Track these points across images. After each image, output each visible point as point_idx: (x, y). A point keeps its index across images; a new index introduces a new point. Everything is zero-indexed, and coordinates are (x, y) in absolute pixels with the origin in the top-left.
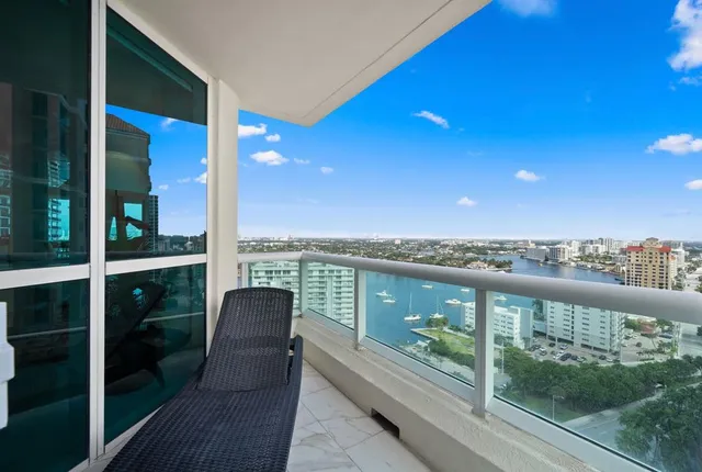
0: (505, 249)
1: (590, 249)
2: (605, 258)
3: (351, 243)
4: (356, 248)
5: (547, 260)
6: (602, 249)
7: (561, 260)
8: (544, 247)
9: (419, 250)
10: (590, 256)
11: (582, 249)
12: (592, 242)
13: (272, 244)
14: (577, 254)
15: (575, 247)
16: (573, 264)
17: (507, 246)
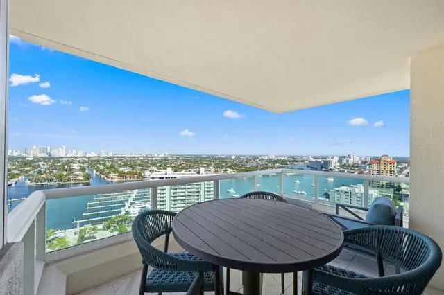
0: (297, 161)
1: (344, 161)
2: (353, 166)
3: (205, 158)
4: (209, 161)
5: (322, 168)
6: (351, 161)
7: (330, 167)
8: (320, 160)
9: (247, 162)
10: (344, 165)
11: (340, 161)
12: (344, 157)
13: (154, 159)
14: (338, 164)
15: (336, 160)
16: (337, 170)
17: (298, 159)
